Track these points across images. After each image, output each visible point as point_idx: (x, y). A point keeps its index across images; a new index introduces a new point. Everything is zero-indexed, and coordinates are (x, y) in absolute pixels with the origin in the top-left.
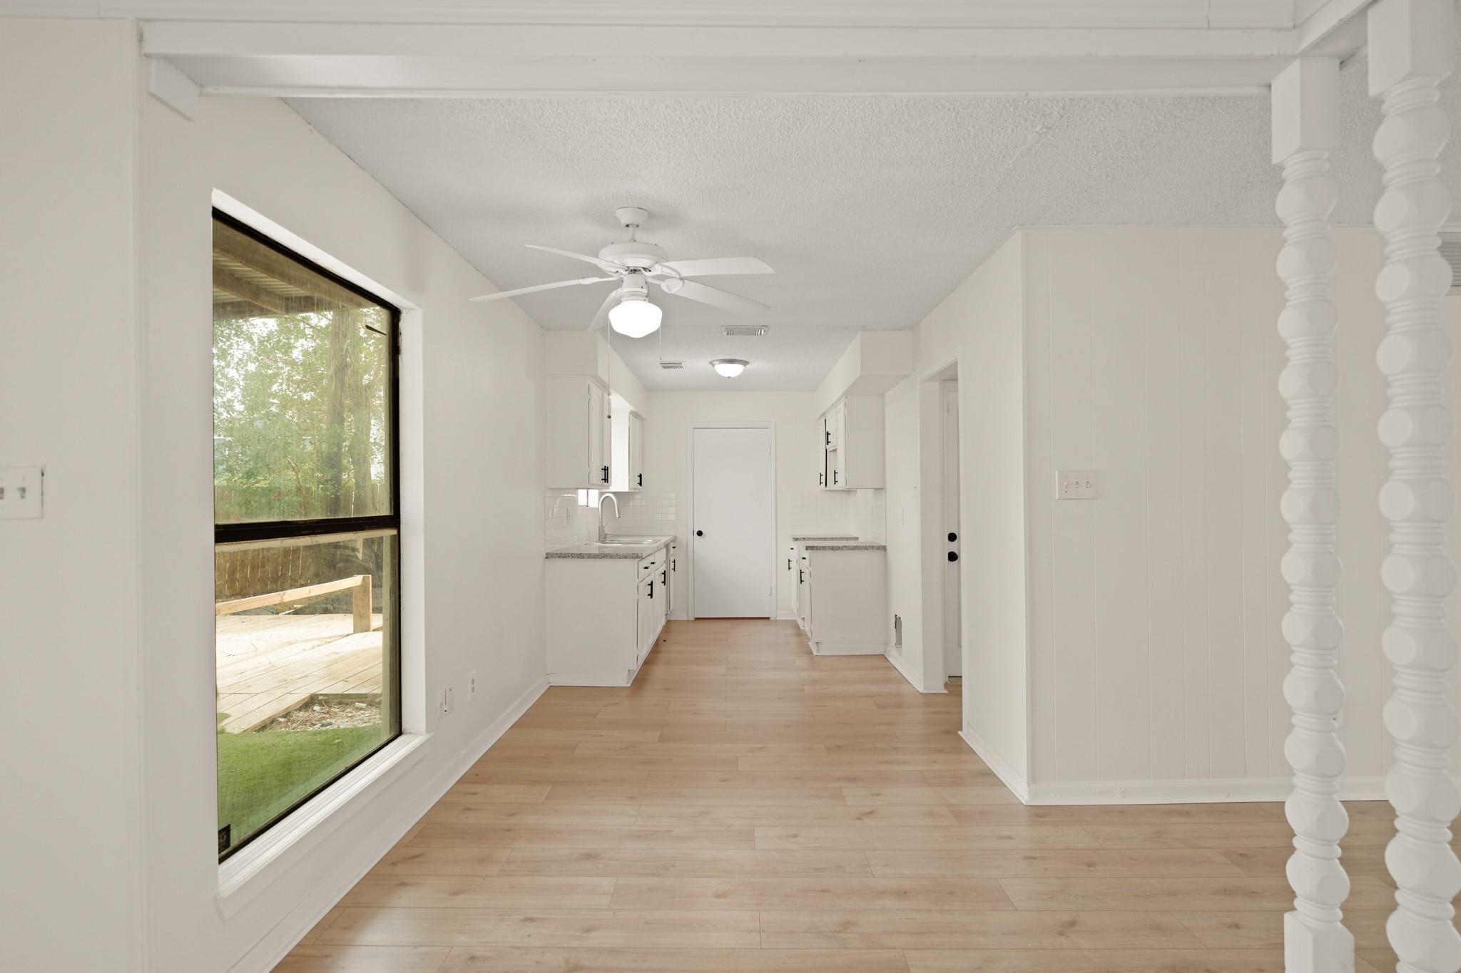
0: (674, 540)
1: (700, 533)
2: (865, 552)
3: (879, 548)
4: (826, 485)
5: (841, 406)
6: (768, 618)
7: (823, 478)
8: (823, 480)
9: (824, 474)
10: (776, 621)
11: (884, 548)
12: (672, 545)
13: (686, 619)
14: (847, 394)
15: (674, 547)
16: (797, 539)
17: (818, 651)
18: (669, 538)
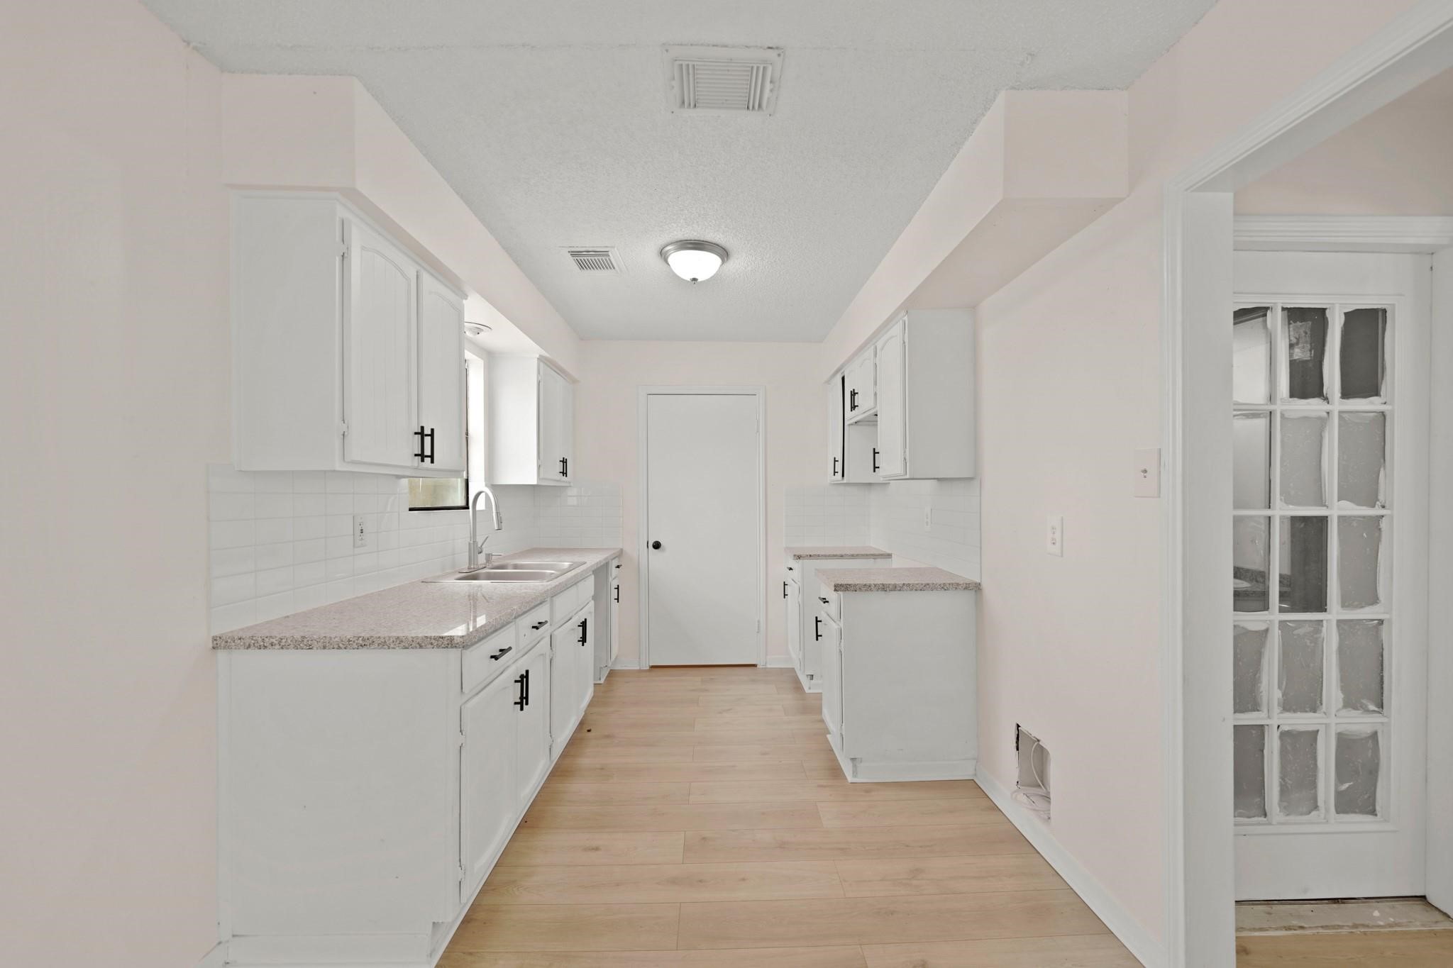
0: (620, 554)
1: (657, 546)
2: (942, 593)
3: (967, 587)
4: (843, 476)
5: (896, 330)
6: (754, 666)
7: (839, 466)
8: (839, 468)
9: (839, 458)
10: (767, 671)
11: (977, 588)
12: (615, 563)
13: (638, 668)
14: (911, 304)
15: (618, 567)
16: (799, 557)
17: (855, 773)
18: (613, 552)
